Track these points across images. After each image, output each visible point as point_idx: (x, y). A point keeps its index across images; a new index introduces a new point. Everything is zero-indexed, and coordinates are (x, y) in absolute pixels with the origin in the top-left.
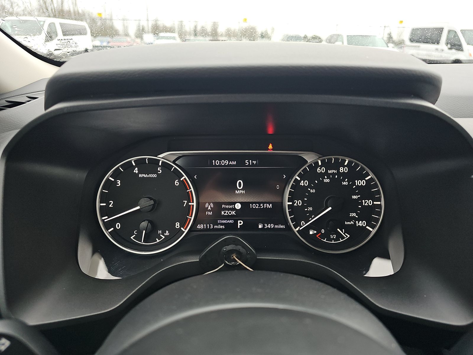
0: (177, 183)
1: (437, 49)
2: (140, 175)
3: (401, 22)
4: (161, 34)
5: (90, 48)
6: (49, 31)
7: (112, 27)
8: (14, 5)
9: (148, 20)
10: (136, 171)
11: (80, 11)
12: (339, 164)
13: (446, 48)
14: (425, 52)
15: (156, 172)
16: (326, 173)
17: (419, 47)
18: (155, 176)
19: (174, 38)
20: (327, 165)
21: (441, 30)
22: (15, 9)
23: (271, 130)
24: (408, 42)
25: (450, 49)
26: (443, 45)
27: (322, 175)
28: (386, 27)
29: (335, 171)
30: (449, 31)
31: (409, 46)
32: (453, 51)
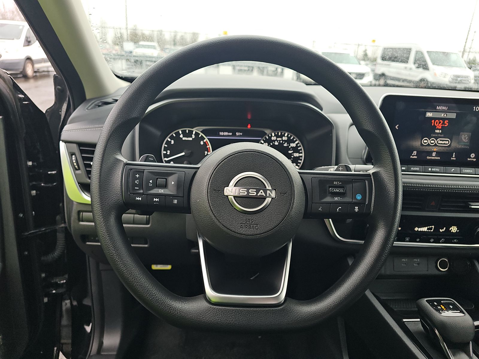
0: (202, 143)
1: (406, 68)
2: (184, 139)
3: (374, 41)
4: (142, 43)
9: (127, 28)
10: (181, 136)
12: (282, 136)
13: (413, 67)
14: (394, 70)
15: (191, 137)
16: (276, 140)
17: (389, 65)
19: (154, 47)
20: (277, 136)
21: (409, 51)
23: (249, 117)
24: (379, 61)
25: (418, 67)
26: (411, 64)
27: (274, 141)
28: (360, 45)
29: (281, 139)
30: (417, 52)
31: (380, 64)
32: (421, 70)
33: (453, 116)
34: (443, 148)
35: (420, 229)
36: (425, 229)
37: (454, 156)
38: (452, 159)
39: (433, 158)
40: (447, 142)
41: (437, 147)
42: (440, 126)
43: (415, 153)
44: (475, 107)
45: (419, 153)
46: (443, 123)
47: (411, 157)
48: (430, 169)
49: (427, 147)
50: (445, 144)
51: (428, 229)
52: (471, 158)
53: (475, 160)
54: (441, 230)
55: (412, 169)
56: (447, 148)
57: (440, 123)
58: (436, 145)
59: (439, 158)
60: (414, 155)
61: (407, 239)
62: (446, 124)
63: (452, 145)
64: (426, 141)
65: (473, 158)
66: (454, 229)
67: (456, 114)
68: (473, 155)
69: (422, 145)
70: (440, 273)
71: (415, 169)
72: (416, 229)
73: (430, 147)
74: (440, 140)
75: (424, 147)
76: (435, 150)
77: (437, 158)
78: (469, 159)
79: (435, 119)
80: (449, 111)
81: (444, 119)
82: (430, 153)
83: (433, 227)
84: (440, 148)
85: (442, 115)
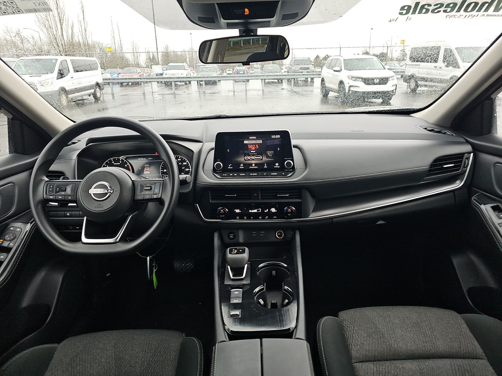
0: (126, 166)
1: (436, 67)
2: (114, 164)
5: (100, 81)
6: (60, 69)
7: (122, 58)
8: (25, 41)
10: (113, 162)
11: (90, 42)
13: (443, 65)
14: (424, 71)
15: (119, 162)
18: (119, 164)
21: (439, 48)
22: (25, 45)
25: (447, 66)
26: (440, 63)
30: (446, 50)
32: (450, 68)
33: (261, 142)
34: (258, 161)
35: (252, 211)
36: (256, 211)
37: (266, 165)
38: (265, 167)
39: (253, 167)
40: (260, 158)
41: (254, 161)
42: (253, 148)
43: (242, 165)
44: (272, 136)
45: (244, 165)
46: (255, 147)
47: (240, 167)
48: (251, 174)
49: (249, 161)
50: (258, 159)
51: (257, 211)
52: (276, 166)
53: (279, 167)
54: (265, 211)
55: (241, 174)
56: (260, 161)
57: (253, 146)
58: (253, 160)
59: (257, 167)
60: (242, 166)
61: (245, 218)
62: (257, 147)
63: (263, 159)
64: (247, 158)
65: (278, 166)
66: (273, 210)
67: (262, 141)
68: (277, 164)
69: (245, 160)
70: (278, 240)
71: (242, 174)
72: (250, 211)
73: (250, 161)
74: (256, 157)
75: (247, 161)
76: (253, 162)
77: (255, 167)
78: (275, 167)
79: (250, 144)
80: (257, 139)
81: (255, 144)
82: (251, 165)
83: (260, 209)
84: (256, 161)
85: (254, 142)
